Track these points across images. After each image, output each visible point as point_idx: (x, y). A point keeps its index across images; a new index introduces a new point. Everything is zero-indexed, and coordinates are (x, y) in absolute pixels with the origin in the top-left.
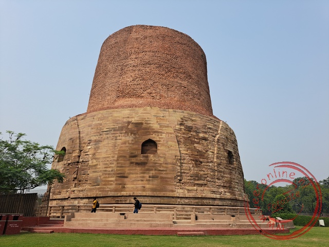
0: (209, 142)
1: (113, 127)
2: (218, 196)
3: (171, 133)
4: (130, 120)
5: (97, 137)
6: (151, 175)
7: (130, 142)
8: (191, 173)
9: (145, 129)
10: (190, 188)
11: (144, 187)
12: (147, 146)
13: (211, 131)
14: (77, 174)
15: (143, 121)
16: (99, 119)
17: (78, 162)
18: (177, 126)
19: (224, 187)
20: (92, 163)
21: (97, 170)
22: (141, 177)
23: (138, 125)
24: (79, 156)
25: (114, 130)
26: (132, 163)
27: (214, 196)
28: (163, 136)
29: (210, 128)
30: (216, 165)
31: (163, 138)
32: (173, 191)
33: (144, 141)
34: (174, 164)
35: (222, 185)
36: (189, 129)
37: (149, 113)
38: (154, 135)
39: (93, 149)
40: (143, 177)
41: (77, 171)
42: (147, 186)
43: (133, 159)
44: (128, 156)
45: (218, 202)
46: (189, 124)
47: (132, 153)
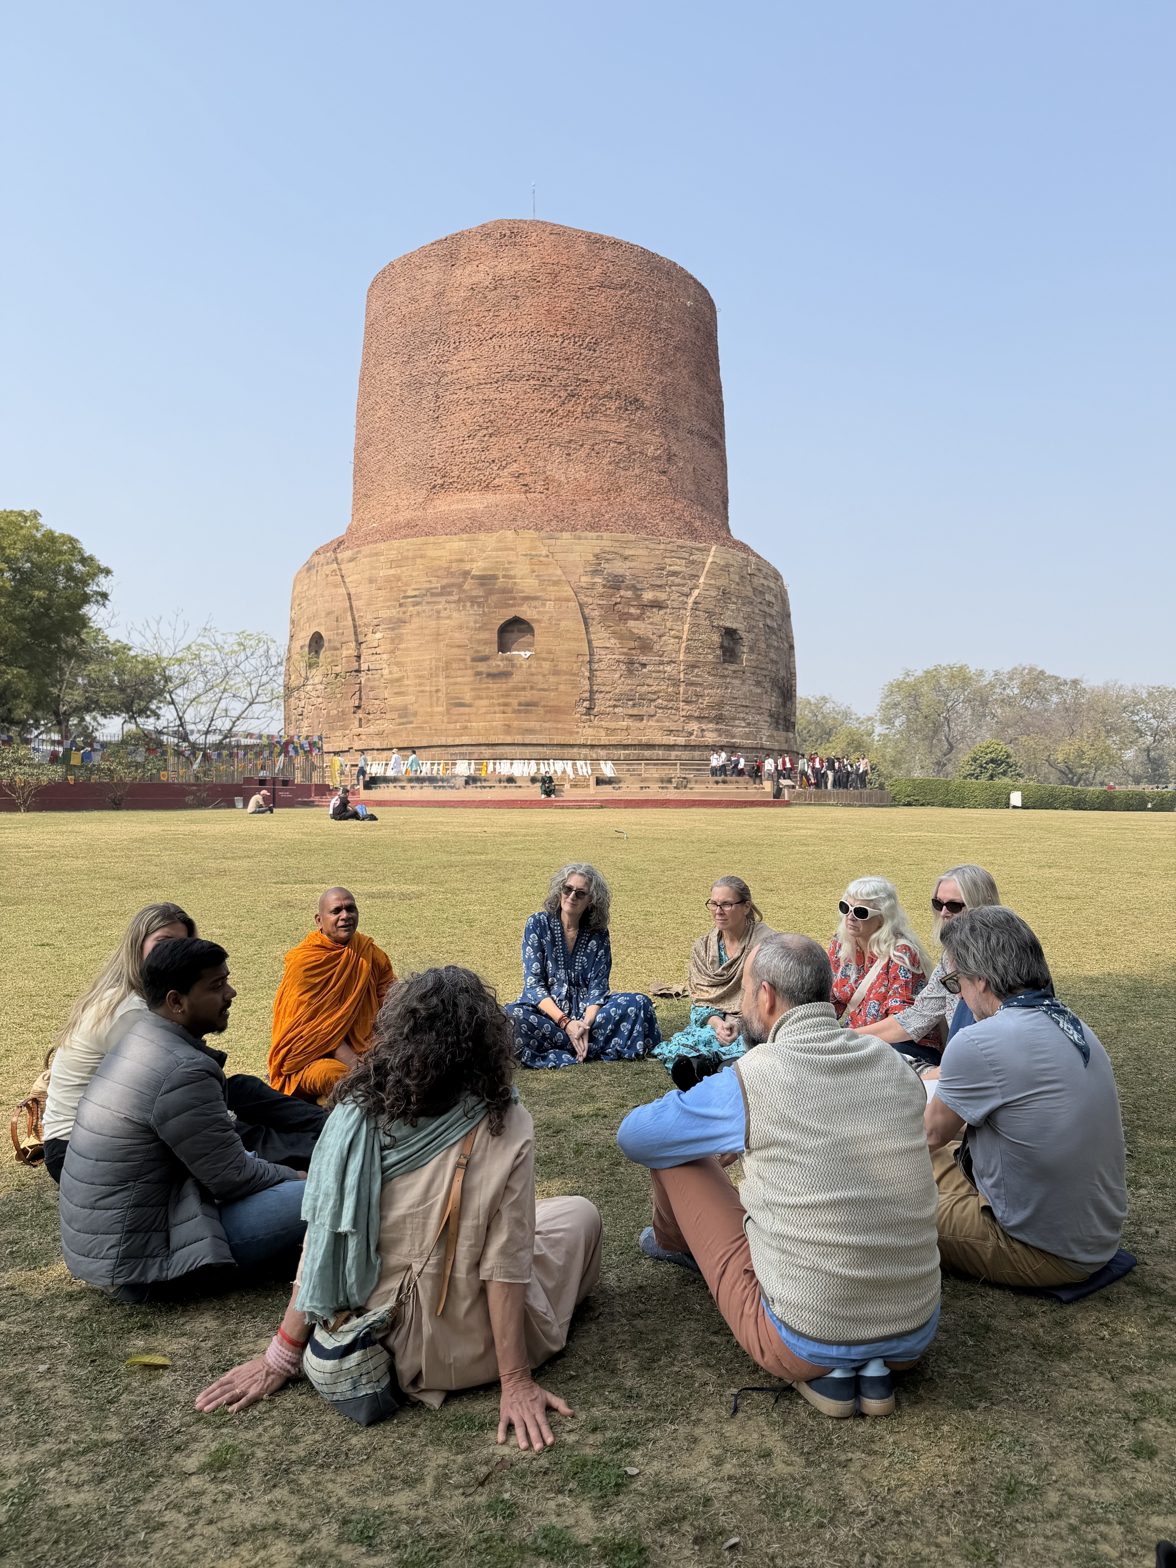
0: (668, 611)
1: (428, 586)
2: (681, 741)
3: (568, 600)
4: (467, 567)
5: (394, 611)
6: (522, 699)
7: (472, 624)
8: (617, 691)
9: (504, 591)
10: (613, 725)
11: (509, 726)
12: (513, 631)
13: (678, 580)
14: (360, 699)
15: (498, 569)
16: (392, 563)
17: (358, 671)
18: (583, 579)
19: (700, 719)
20: (390, 673)
21: (403, 689)
22: (500, 705)
23: (486, 580)
24: (359, 657)
25: (433, 595)
26: (478, 674)
27: (671, 740)
28: (547, 609)
29: (675, 574)
30: (682, 668)
31: (547, 612)
32: (571, 733)
33: (502, 622)
34: (574, 675)
35: (696, 714)
36: (616, 583)
37: (512, 549)
38: (525, 608)
39: (389, 641)
40: (506, 705)
41: (360, 690)
42: (515, 724)
43: (479, 664)
44: (468, 658)
45: (679, 753)
46: (618, 567)
47: (477, 651)
